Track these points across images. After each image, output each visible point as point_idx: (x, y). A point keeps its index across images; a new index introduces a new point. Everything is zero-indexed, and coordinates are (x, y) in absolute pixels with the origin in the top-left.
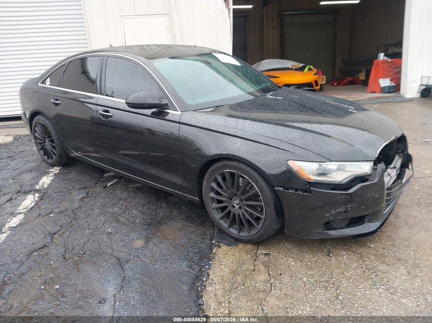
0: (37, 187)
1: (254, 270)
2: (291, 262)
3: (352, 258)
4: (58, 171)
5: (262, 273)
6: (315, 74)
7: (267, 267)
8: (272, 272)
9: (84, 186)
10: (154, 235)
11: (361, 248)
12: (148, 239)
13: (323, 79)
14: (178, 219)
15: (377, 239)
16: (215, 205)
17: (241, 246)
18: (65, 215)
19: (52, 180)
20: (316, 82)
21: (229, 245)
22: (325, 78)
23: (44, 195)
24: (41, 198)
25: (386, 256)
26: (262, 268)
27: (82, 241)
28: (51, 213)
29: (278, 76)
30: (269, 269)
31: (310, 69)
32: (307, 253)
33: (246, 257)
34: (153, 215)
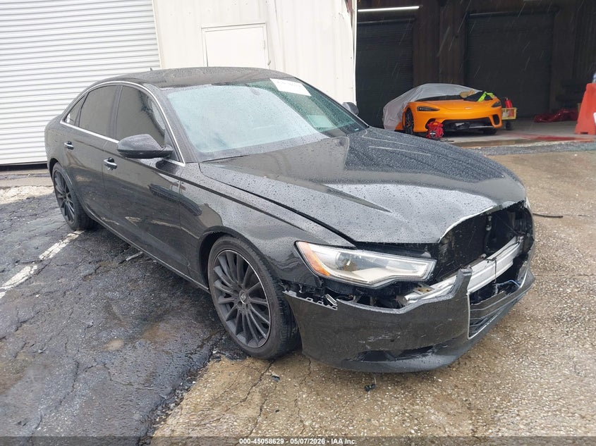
0: (41, 257)
1: (244, 400)
2: (304, 393)
3: (397, 398)
4: (77, 236)
5: (253, 406)
6: (494, 106)
7: (264, 396)
8: (267, 406)
9: (97, 259)
10: (141, 335)
11: (421, 382)
12: (131, 339)
13: (513, 113)
14: (186, 314)
15: (454, 369)
16: (222, 300)
17: (248, 361)
18: (52, 298)
19: (64, 248)
20: (496, 118)
21: (232, 358)
22: (515, 111)
23: (44, 267)
24: (38, 272)
25: (453, 400)
26: (257, 398)
27: (49, 336)
28: (38, 293)
29: (437, 107)
30: (266, 400)
31: (488, 98)
32: (334, 382)
33: (245, 379)
34: (156, 307)
